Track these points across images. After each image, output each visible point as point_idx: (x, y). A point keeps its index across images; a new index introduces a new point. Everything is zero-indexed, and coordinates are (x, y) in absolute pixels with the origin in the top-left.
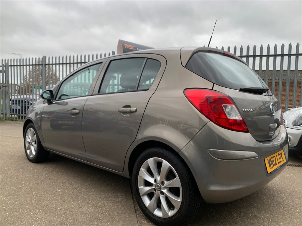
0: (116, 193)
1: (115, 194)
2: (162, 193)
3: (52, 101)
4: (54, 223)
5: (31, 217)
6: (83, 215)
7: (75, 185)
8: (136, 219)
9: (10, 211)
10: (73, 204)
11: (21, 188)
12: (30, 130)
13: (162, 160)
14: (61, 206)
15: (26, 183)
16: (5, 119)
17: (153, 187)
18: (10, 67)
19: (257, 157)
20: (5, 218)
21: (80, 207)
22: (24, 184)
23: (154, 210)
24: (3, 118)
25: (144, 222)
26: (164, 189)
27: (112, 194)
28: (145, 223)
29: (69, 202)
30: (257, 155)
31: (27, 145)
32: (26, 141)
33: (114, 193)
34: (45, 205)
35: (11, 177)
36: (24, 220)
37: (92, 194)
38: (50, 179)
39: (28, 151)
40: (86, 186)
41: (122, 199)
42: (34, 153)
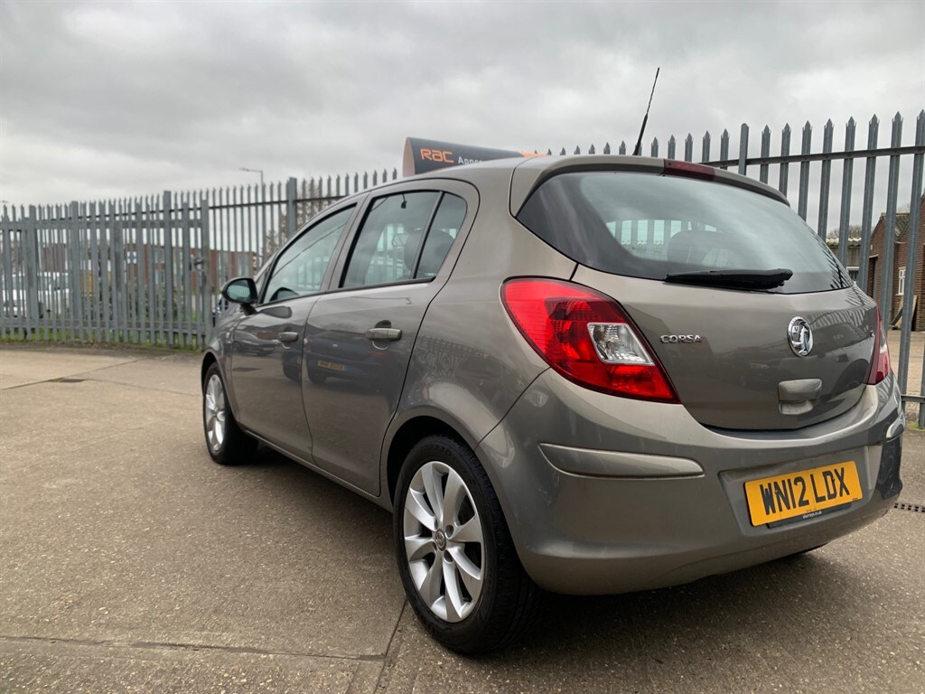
0: (380, 552)
1: (379, 555)
2: (449, 557)
3: (254, 305)
4: (201, 606)
5: (160, 587)
6: (274, 597)
7: (292, 526)
8: (395, 619)
9: (123, 571)
10: (263, 570)
11: (167, 521)
12: (214, 380)
13: (448, 469)
14: (235, 571)
15: (182, 510)
16: (201, 348)
17: (432, 540)
18: (211, 212)
19: (703, 476)
20: (105, 583)
21: (276, 579)
22: (178, 513)
23: (433, 601)
24: (197, 347)
25: (410, 629)
26: (452, 546)
27: (368, 555)
28: (412, 633)
29: (256, 564)
30: (701, 470)
31: (209, 417)
32: (207, 410)
33: (377, 553)
34: (199, 566)
35: (157, 494)
36: (142, 594)
37: (320, 550)
38: (240, 506)
39: (211, 434)
40: (318, 529)
41: (389, 568)
42: (220, 439)
